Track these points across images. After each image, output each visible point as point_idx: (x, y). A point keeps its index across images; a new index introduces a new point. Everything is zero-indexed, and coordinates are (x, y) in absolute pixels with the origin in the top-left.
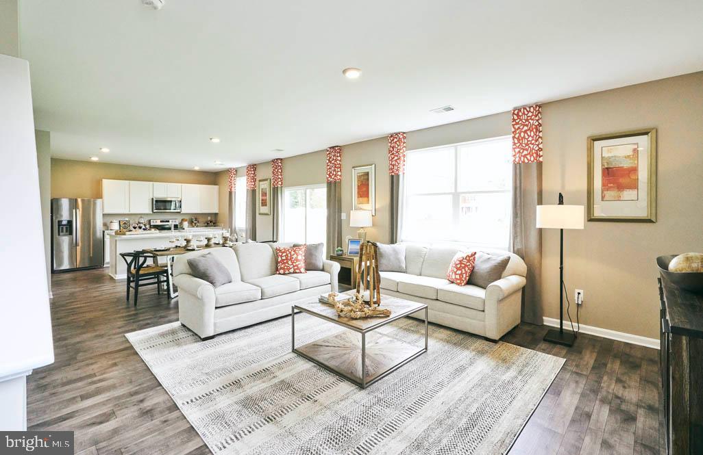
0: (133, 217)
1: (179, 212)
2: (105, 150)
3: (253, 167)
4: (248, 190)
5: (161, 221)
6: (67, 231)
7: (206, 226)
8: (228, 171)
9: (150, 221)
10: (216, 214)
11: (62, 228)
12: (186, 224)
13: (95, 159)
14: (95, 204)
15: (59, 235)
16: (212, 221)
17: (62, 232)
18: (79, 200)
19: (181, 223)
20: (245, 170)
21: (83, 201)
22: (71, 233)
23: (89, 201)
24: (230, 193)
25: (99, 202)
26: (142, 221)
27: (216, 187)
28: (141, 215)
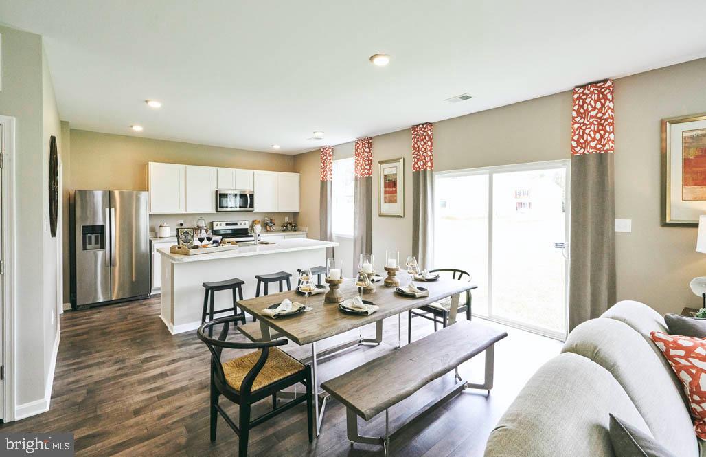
0: (190, 218)
1: (252, 211)
2: (155, 104)
3: (367, 143)
4: (356, 178)
5: (227, 224)
6: (96, 243)
7: (284, 231)
8: (321, 151)
9: (212, 223)
10: (295, 214)
11: (90, 238)
12: (258, 228)
13: (138, 129)
14: (138, 199)
15: (85, 248)
16: (291, 223)
17: (90, 243)
18: (117, 194)
19: (252, 226)
20: (353, 148)
21: (121, 194)
22: (103, 247)
23: (130, 195)
24: (324, 184)
25: (144, 196)
26: (202, 224)
27: (296, 176)
28: (201, 216)
